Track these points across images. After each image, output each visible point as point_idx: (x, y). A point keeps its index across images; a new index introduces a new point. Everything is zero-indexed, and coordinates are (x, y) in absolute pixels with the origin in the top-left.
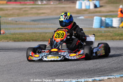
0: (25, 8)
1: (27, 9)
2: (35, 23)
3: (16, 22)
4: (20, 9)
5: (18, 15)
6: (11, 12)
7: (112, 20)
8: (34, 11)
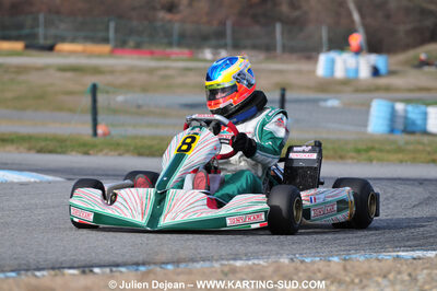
0: (166, 68)
1: (170, 72)
4: (151, 71)
5: (145, 89)
6: (123, 79)
7: (425, 114)
8: (192, 79)
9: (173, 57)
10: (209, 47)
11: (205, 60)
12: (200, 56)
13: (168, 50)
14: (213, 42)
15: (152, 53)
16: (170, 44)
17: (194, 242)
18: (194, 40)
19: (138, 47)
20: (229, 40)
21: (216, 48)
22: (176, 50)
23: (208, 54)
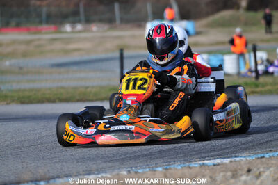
0: (39, 40)
2: (62, 69)
3: (21, 68)
4: (28, 43)
5: (25, 55)
6: (9, 50)
7: (223, 60)
8: (58, 46)
9: (44, 31)
10: (69, 22)
11: (66, 32)
12: (63, 29)
13: (40, 27)
14: (71, 19)
15: (28, 29)
16: (41, 22)
17: (60, 164)
18: (58, 19)
19: (18, 26)
20: (82, 17)
21: (74, 23)
22: (45, 26)
23: (68, 28)
